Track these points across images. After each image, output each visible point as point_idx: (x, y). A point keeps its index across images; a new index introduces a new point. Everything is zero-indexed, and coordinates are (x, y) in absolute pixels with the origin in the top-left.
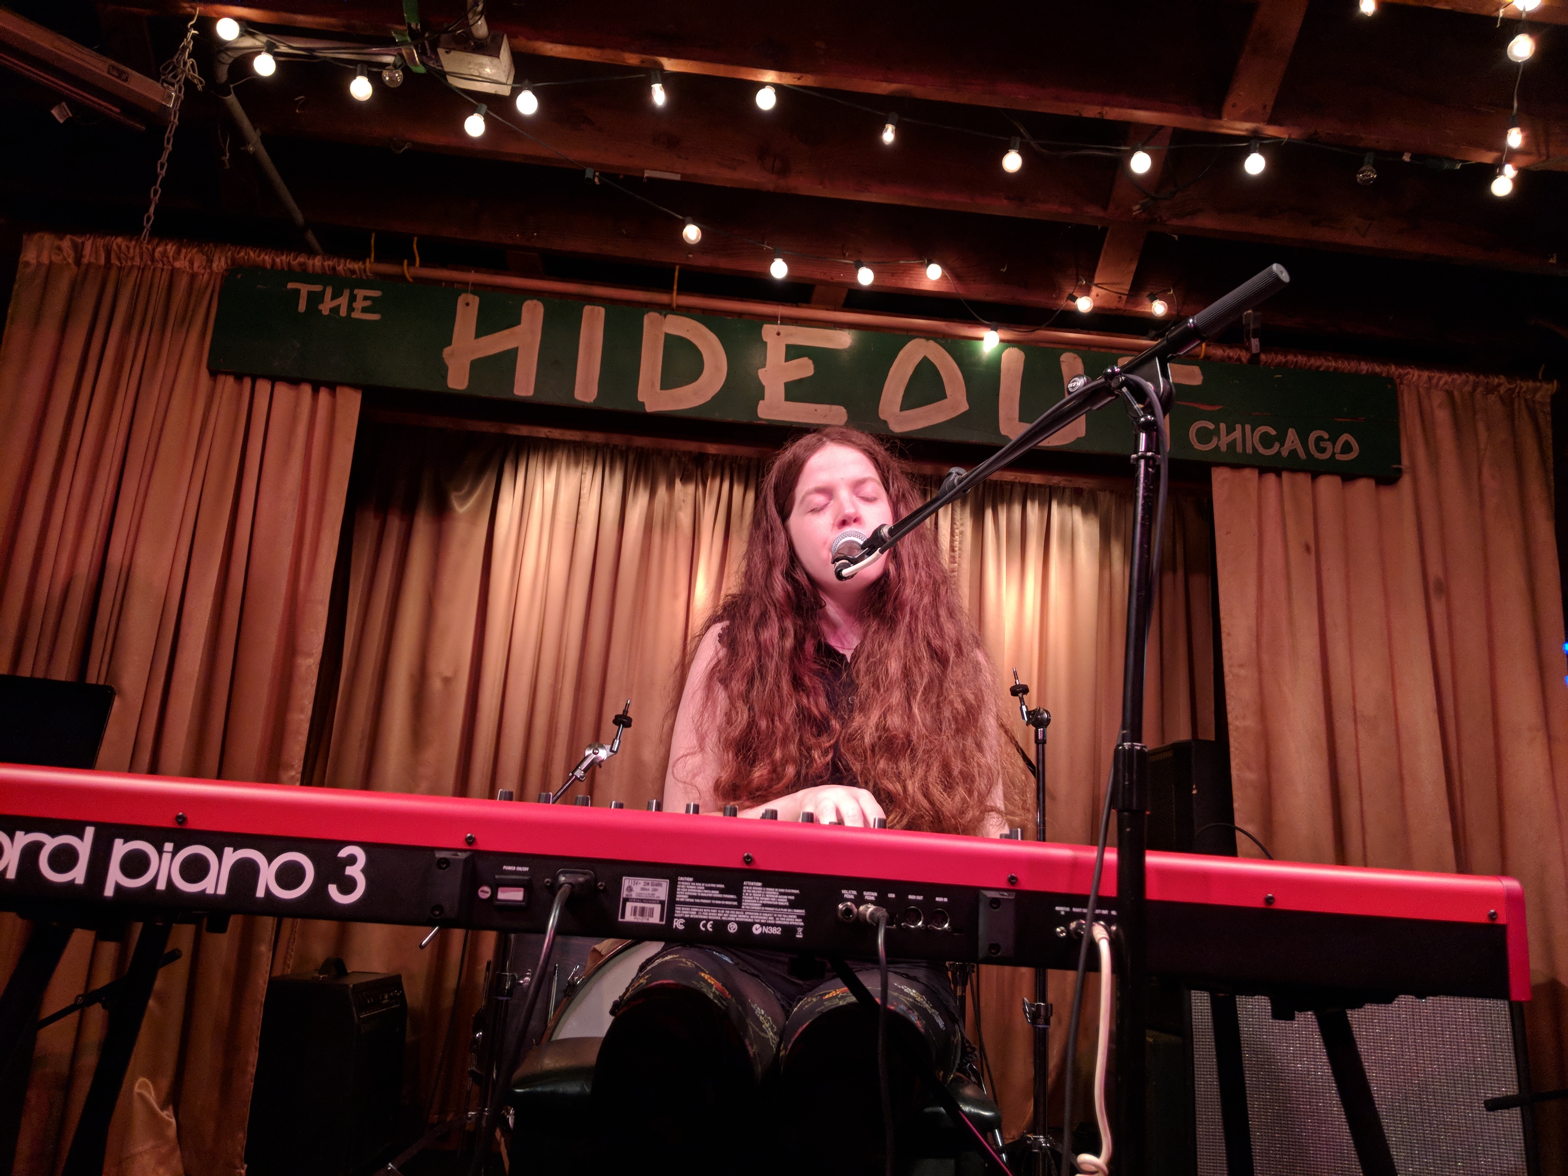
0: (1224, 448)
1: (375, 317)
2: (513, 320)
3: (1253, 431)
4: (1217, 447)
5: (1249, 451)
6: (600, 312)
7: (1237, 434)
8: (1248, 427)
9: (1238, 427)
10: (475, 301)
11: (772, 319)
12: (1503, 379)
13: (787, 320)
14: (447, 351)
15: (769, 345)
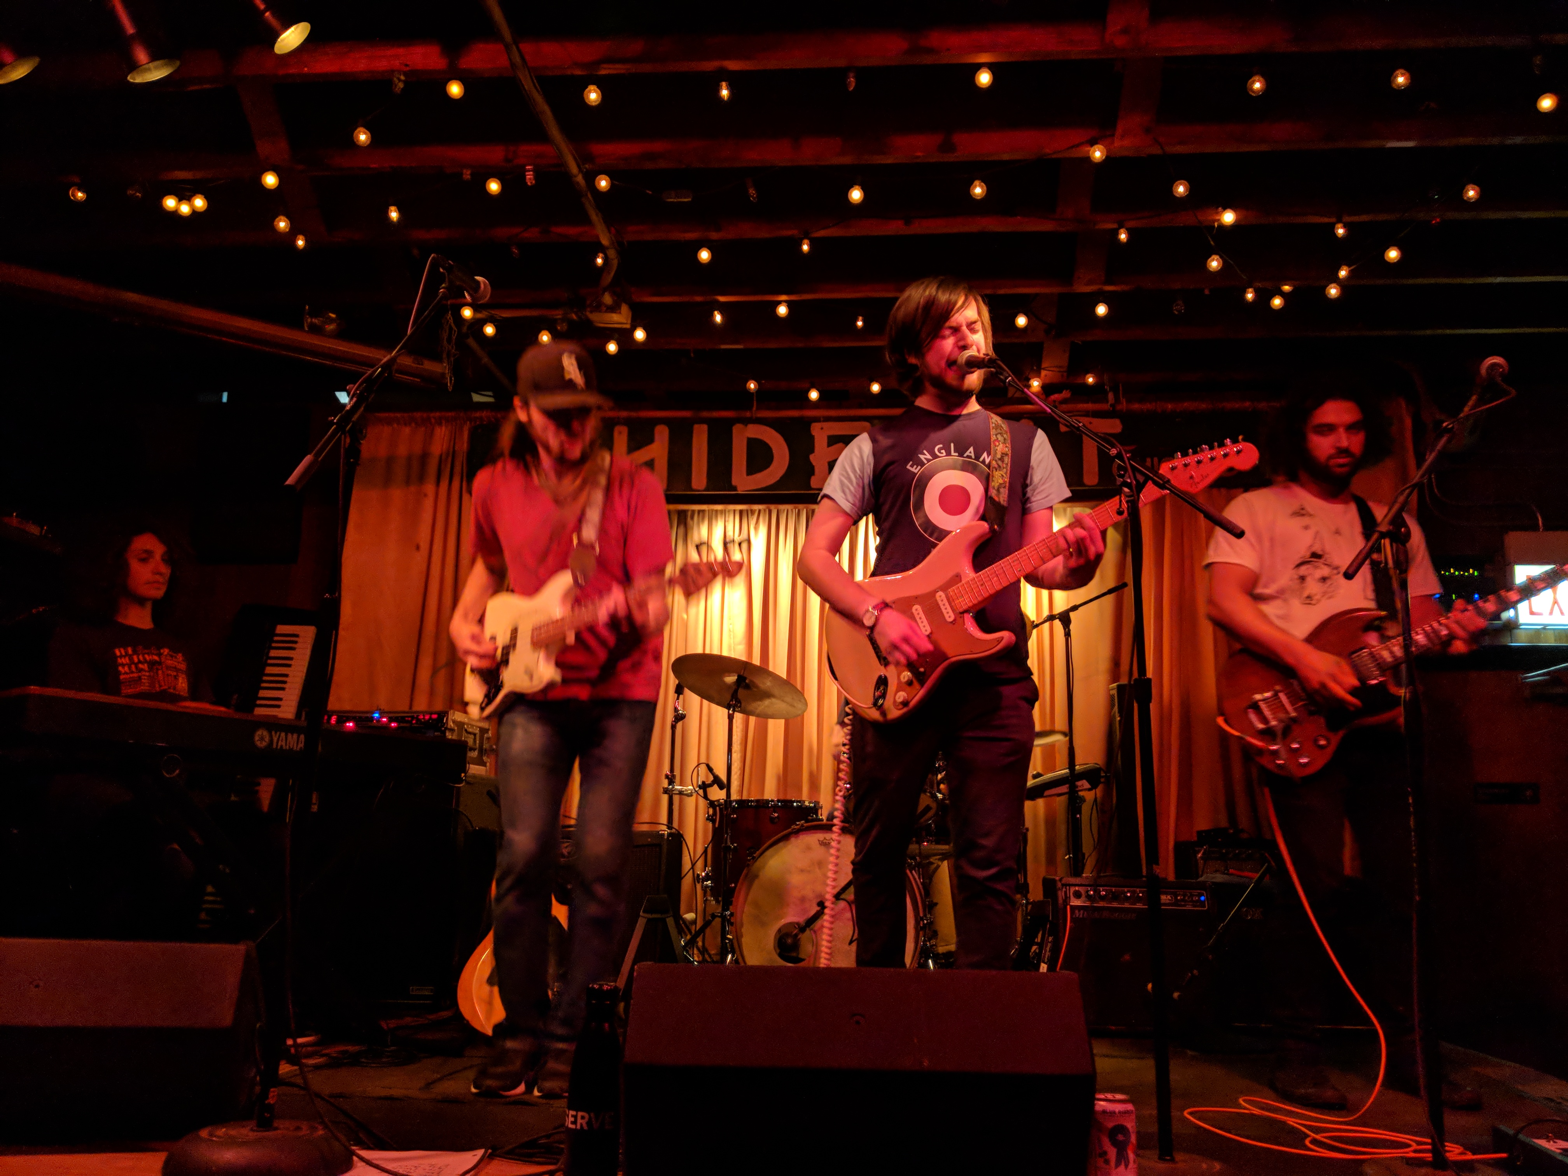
2: (649, 440)
6: (705, 427)
10: (625, 429)
11: (817, 420)
13: (828, 419)
15: (816, 437)
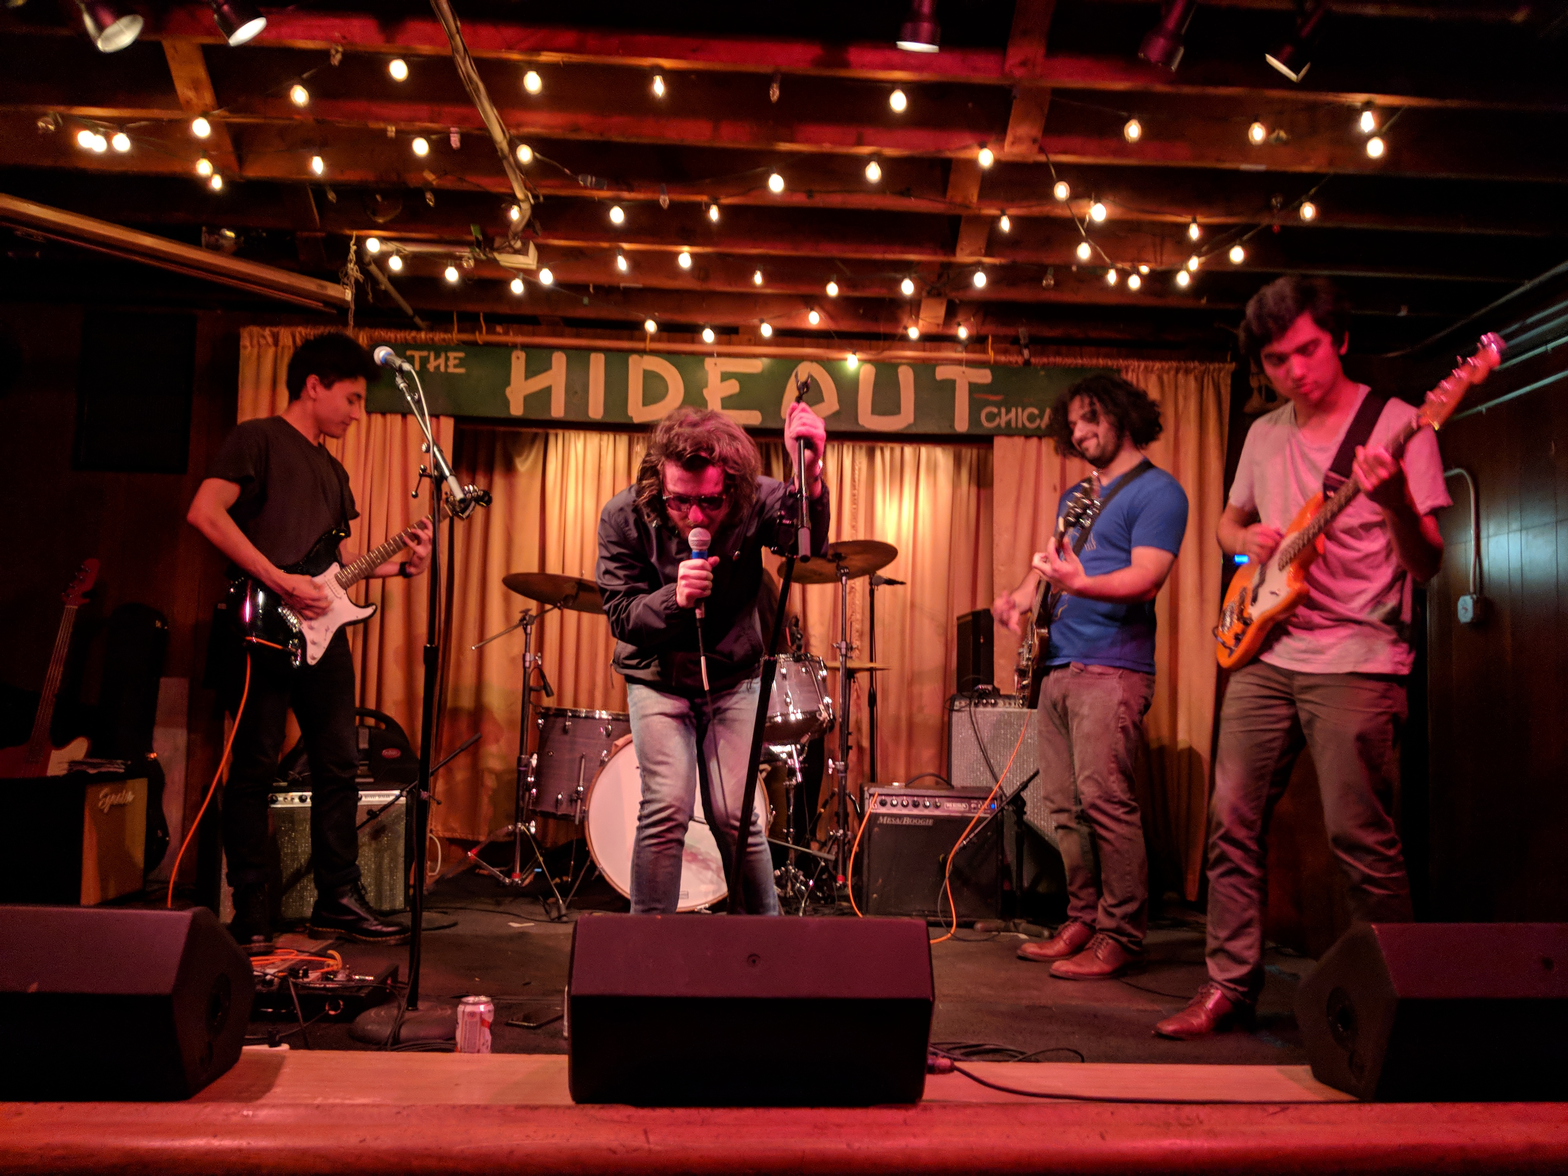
0: (1003, 425)
1: (461, 370)
2: (547, 367)
3: (1023, 411)
4: (999, 424)
5: (1020, 425)
6: (602, 356)
7: (1012, 414)
8: (1020, 410)
9: (1014, 410)
10: (522, 355)
11: (710, 355)
12: (1197, 364)
13: (719, 355)
14: (508, 391)
15: (708, 373)
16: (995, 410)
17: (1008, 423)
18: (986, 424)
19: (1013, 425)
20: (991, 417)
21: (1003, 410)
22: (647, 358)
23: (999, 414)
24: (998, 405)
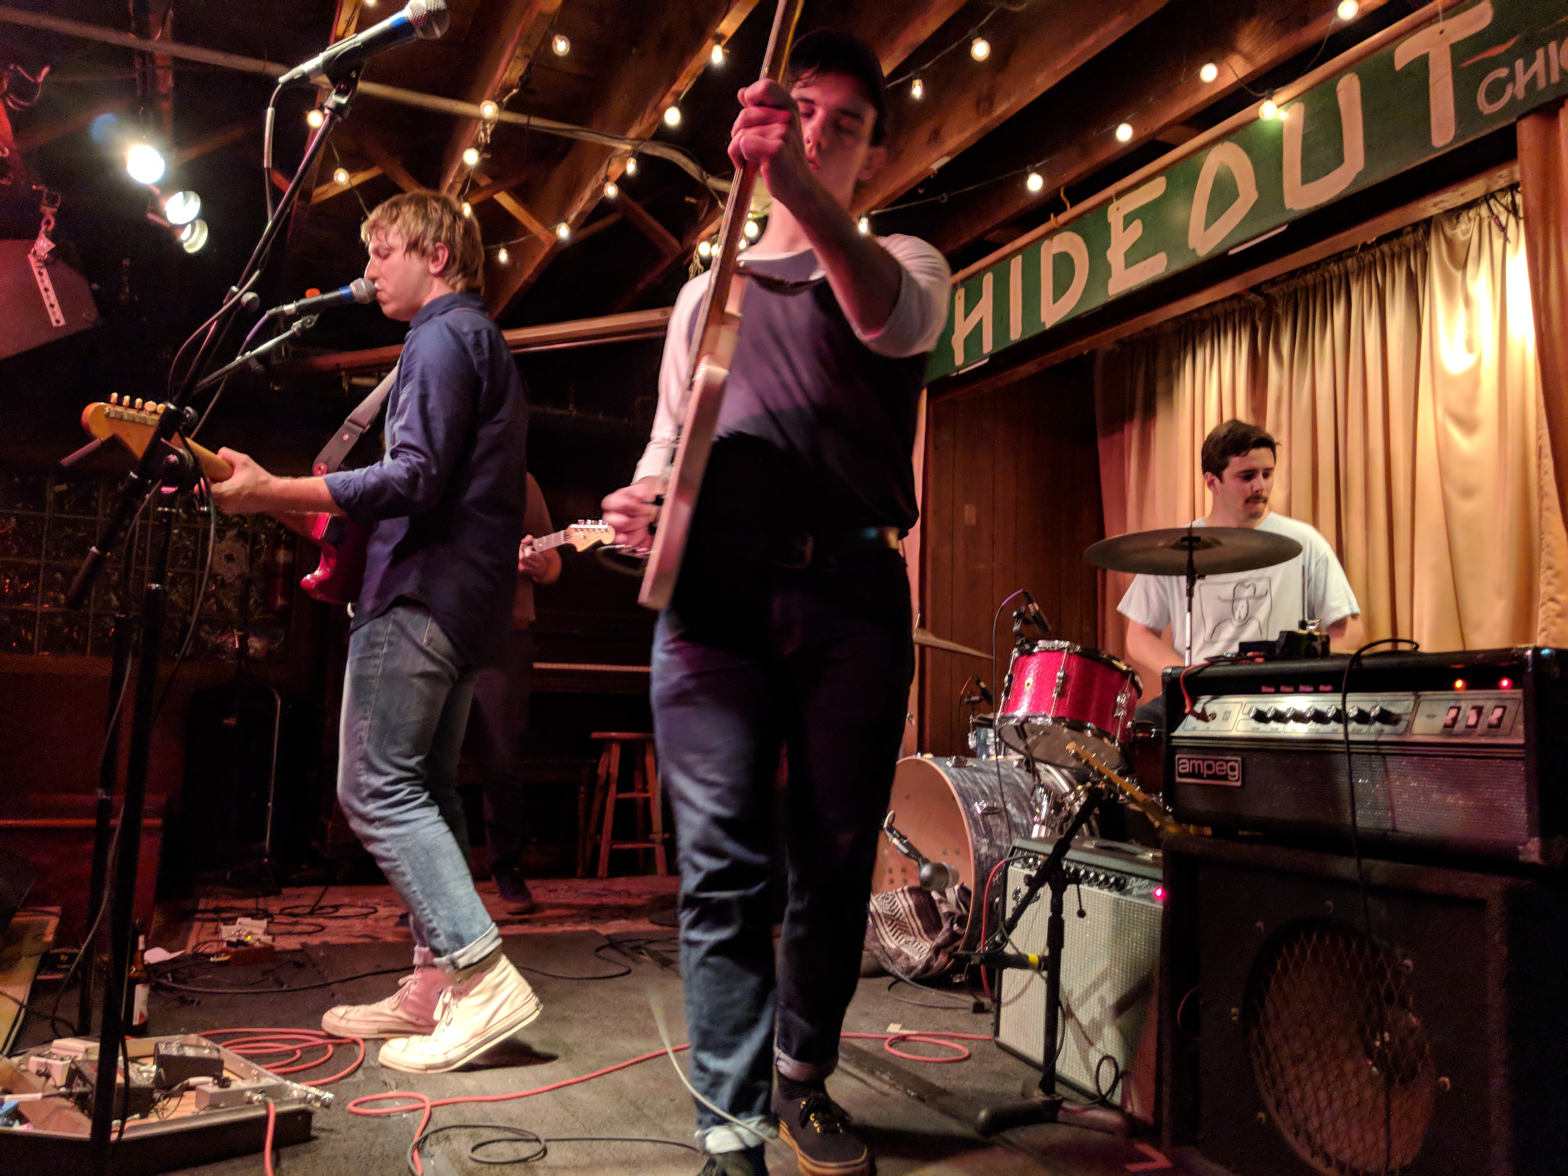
0: (1521, 94)
2: (979, 296)
3: (1559, 47)
4: (1513, 97)
5: (1554, 77)
6: (1019, 259)
7: (1538, 65)
9: (1540, 53)
10: (963, 292)
11: (1108, 201)
13: (1120, 195)
14: (953, 338)
15: (1112, 225)
16: (1503, 72)
17: (1531, 84)
18: (1486, 108)
19: (1542, 83)
20: (1496, 91)
21: (1519, 64)
22: (1057, 238)
23: (1511, 78)
24: (1507, 60)
